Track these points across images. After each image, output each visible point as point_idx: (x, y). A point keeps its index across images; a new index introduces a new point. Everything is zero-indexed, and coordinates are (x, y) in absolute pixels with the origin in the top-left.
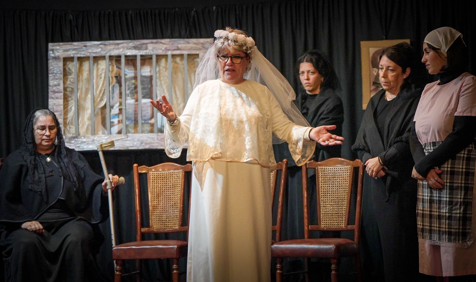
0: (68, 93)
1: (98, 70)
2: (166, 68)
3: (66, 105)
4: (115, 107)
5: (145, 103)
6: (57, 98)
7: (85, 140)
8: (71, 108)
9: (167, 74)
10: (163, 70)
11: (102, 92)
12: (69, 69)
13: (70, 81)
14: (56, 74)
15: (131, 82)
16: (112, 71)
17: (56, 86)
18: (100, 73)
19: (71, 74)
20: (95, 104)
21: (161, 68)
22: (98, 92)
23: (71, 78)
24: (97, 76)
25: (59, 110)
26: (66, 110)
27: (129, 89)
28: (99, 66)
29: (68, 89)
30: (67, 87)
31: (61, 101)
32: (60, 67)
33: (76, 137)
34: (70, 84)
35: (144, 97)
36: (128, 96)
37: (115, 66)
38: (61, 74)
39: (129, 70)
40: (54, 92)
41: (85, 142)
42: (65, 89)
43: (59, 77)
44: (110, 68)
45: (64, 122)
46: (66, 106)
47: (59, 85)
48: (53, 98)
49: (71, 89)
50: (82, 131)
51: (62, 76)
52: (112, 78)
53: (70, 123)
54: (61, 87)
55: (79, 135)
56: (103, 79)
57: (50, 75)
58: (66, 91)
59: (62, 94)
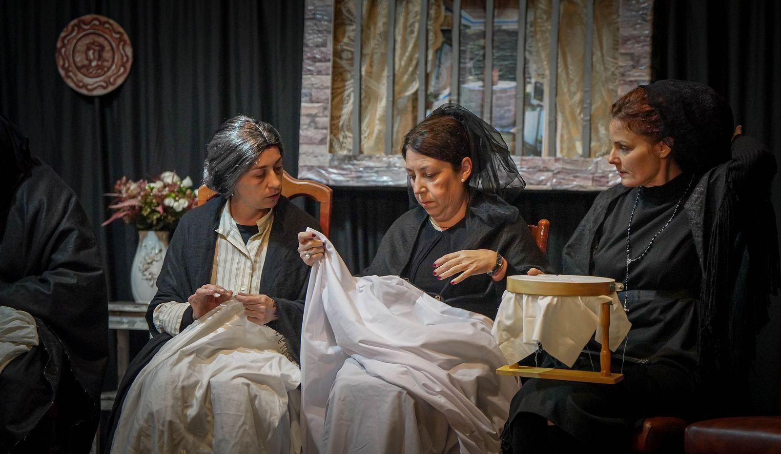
0: (344, 63)
1: (407, 13)
2: (549, 13)
3: (338, 88)
4: (441, 97)
5: (504, 91)
6: (319, 73)
7: (371, 164)
8: (349, 96)
9: (549, 27)
10: (542, 18)
11: (414, 62)
12: (349, 11)
13: (349, 37)
14: (320, 20)
15: (477, 43)
16: (437, 18)
17: (317, 46)
18: (411, 21)
19: (352, 22)
20: (397, 88)
21: (539, 12)
22: (403, 63)
23: (352, 31)
24: (405, 28)
25: (323, 97)
26: (337, 99)
27: (471, 59)
28: (411, 6)
29: (344, 55)
30: (343, 50)
31: (327, 80)
32: (328, 6)
33: (355, 157)
34: (347, 44)
35: (502, 78)
36: (471, 74)
37: (443, 8)
38: (329, 21)
39: (474, 17)
40: (314, 60)
41: (371, 168)
42: (337, 54)
43: (325, 28)
44: (432, 12)
45: (332, 125)
46: (339, 91)
47: (324, 45)
48: (311, 72)
49: (350, 56)
50: (368, 145)
51: (332, 25)
52: (436, 34)
53: (345, 128)
54: (329, 49)
55: (361, 152)
56: (415, 35)
57: (308, 23)
58: (341, 58)
59: (330, 64)
